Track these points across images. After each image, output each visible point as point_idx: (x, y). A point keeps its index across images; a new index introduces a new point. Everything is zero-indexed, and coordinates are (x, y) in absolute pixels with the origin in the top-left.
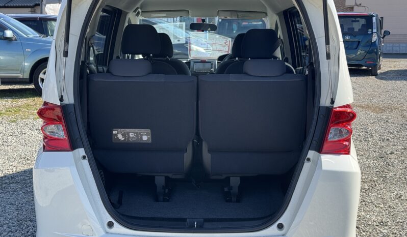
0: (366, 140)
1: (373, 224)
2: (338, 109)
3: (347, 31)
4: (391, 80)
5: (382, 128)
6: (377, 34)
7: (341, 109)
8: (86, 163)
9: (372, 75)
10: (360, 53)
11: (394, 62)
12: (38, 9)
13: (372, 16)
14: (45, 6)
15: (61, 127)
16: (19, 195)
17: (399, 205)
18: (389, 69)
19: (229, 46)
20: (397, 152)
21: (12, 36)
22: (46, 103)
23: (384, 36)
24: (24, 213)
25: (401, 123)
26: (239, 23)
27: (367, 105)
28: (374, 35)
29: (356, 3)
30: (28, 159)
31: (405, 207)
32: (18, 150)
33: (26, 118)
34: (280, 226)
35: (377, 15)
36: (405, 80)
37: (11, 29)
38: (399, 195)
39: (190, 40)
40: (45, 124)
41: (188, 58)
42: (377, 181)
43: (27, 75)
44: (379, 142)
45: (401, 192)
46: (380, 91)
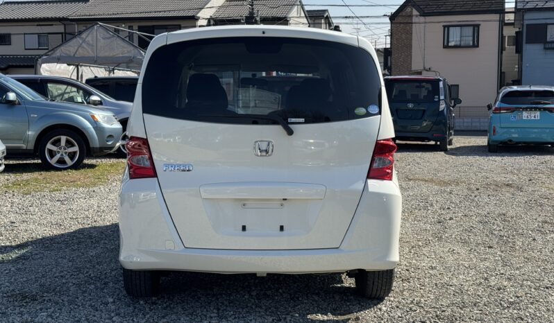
2: (381, 141)
3: (410, 98)
5: (444, 198)
6: (445, 102)
7: (384, 142)
9: (441, 151)
10: (427, 125)
13: (439, 80)
14: (41, 66)
18: (462, 145)
20: (457, 219)
21: (15, 99)
23: (455, 105)
25: (466, 194)
27: (431, 179)
28: (441, 102)
29: (424, 68)
35: (444, 80)
37: (13, 91)
42: (432, 240)
43: (31, 146)
44: (439, 210)
46: (448, 166)
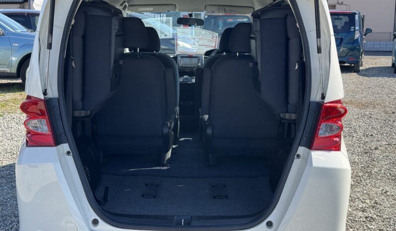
0: (350, 136)
1: (360, 220)
2: (328, 104)
4: (373, 77)
5: (366, 123)
6: (360, 31)
7: (331, 104)
8: (70, 159)
9: (354, 72)
10: (343, 50)
11: (375, 59)
12: (26, 4)
13: (355, 14)
14: (33, 2)
15: (44, 121)
16: (4, 189)
17: (385, 200)
18: (371, 66)
19: (216, 42)
20: (381, 148)
22: (29, 97)
23: (366, 34)
24: (8, 208)
25: (384, 119)
26: (224, 19)
27: (351, 101)
28: (356, 32)
29: (338, 2)
30: (14, 153)
31: (391, 203)
32: (4, 145)
33: (13, 113)
34: (270, 224)
35: (359, 13)
36: (386, 76)
38: (384, 191)
39: (176, 36)
40: (28, 118)
41: (175, 53)
42: (362, 176)
43: (14, 70)
44: (363, 138)
45: (386, 188)
46: (363, 87)
